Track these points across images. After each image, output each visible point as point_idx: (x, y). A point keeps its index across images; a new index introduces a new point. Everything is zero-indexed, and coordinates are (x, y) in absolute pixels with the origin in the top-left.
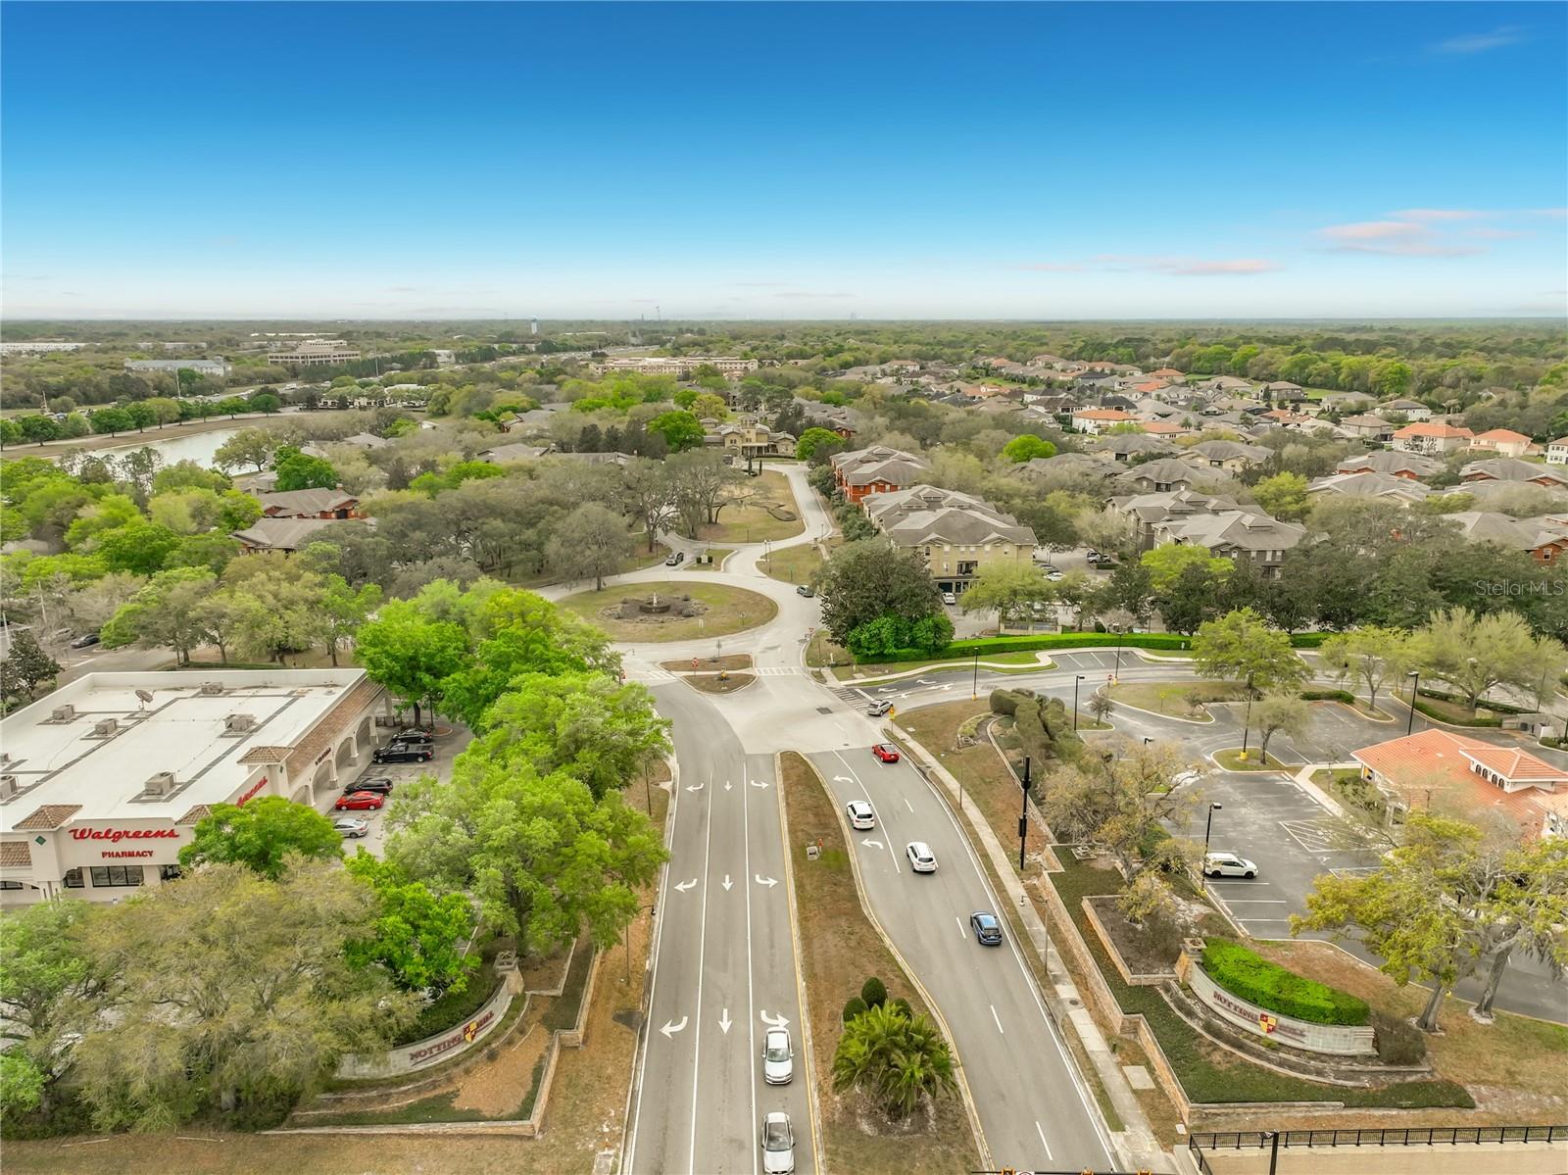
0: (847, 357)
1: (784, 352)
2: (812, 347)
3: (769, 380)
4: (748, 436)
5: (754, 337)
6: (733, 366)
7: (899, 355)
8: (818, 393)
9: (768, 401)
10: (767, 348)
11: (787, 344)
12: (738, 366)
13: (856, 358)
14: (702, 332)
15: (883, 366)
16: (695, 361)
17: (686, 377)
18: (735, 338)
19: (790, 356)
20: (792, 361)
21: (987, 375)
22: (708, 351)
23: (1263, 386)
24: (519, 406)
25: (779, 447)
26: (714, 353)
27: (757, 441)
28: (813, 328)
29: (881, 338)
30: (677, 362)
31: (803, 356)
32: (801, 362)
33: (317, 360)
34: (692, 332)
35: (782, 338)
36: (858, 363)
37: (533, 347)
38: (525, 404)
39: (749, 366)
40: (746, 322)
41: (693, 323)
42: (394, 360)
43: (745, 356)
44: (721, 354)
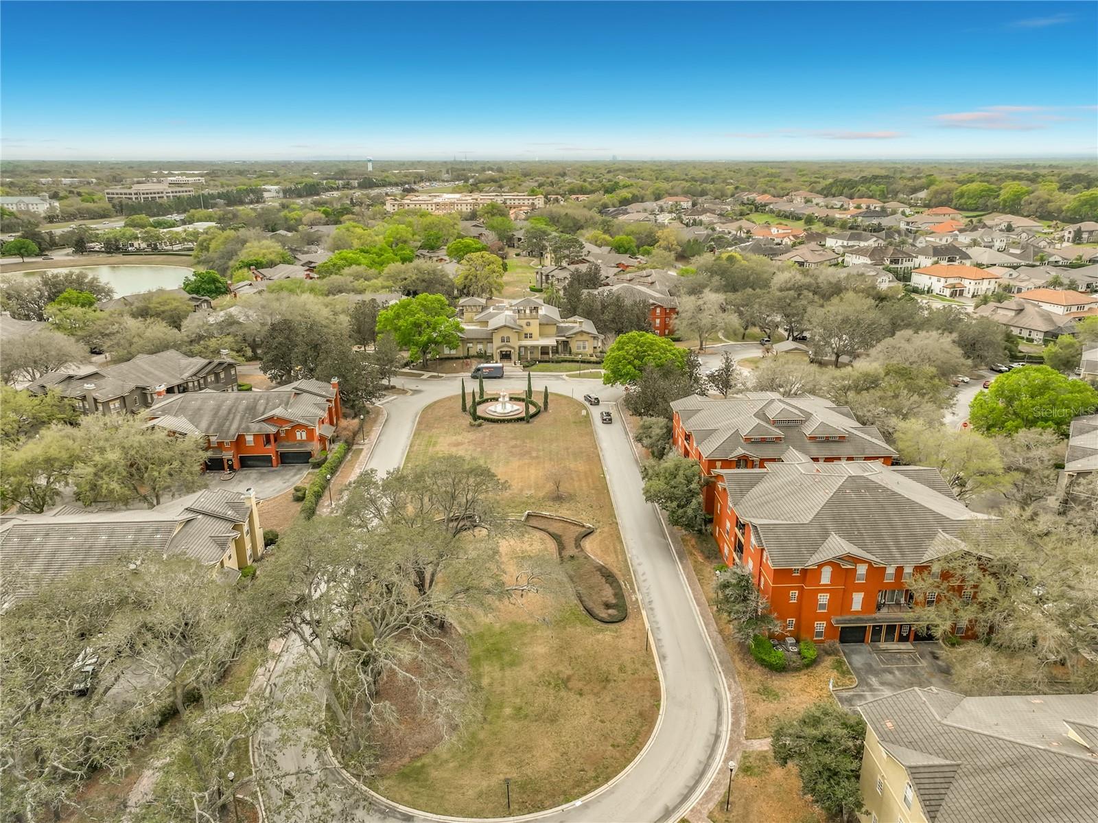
0: (625, 193)
1: (567, 188)
2: (591, 183)
3: (553, 220)
4: (528, 330)
5: (541, 174)
6: (521, 202)
7: (671, 191)
8: (607, 237)
9: (555, 251)
10: (552, 184)
11: (568, 180)
12: (526, 202)
13: (634, 195)
14: (500, 170)
15: (660, 203)
16: (484, 198)
17: (473, 216)
18: (525, 175)
19: (572, 192)
20: (574, 196)
21: (756, 211)
22: (501, 187)
23: (1072, 228)
24: (264, 261)
25: (574, 346)
26: (506, 189)
27: (542, 335)
28: (587, 167)
29: (645, 175)
30: (469, 198)
31: (582, 191)
32: (582, 197)
33: (150, 196)
34: (492, 169)
35: (564, 175)
36: (636, 199)
37: (355, 183)
38: (272, 257)
39: (536, 202)
40: (535, 162)
41: (495, 163)
42: (220, 196)
43: (533, 192)
44: (512, 190)
